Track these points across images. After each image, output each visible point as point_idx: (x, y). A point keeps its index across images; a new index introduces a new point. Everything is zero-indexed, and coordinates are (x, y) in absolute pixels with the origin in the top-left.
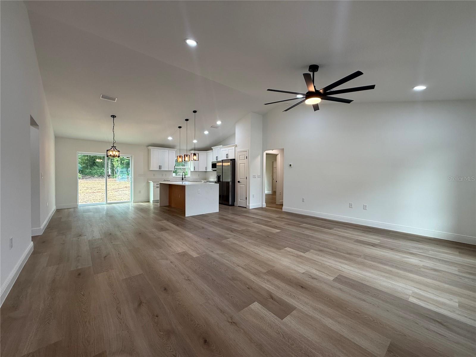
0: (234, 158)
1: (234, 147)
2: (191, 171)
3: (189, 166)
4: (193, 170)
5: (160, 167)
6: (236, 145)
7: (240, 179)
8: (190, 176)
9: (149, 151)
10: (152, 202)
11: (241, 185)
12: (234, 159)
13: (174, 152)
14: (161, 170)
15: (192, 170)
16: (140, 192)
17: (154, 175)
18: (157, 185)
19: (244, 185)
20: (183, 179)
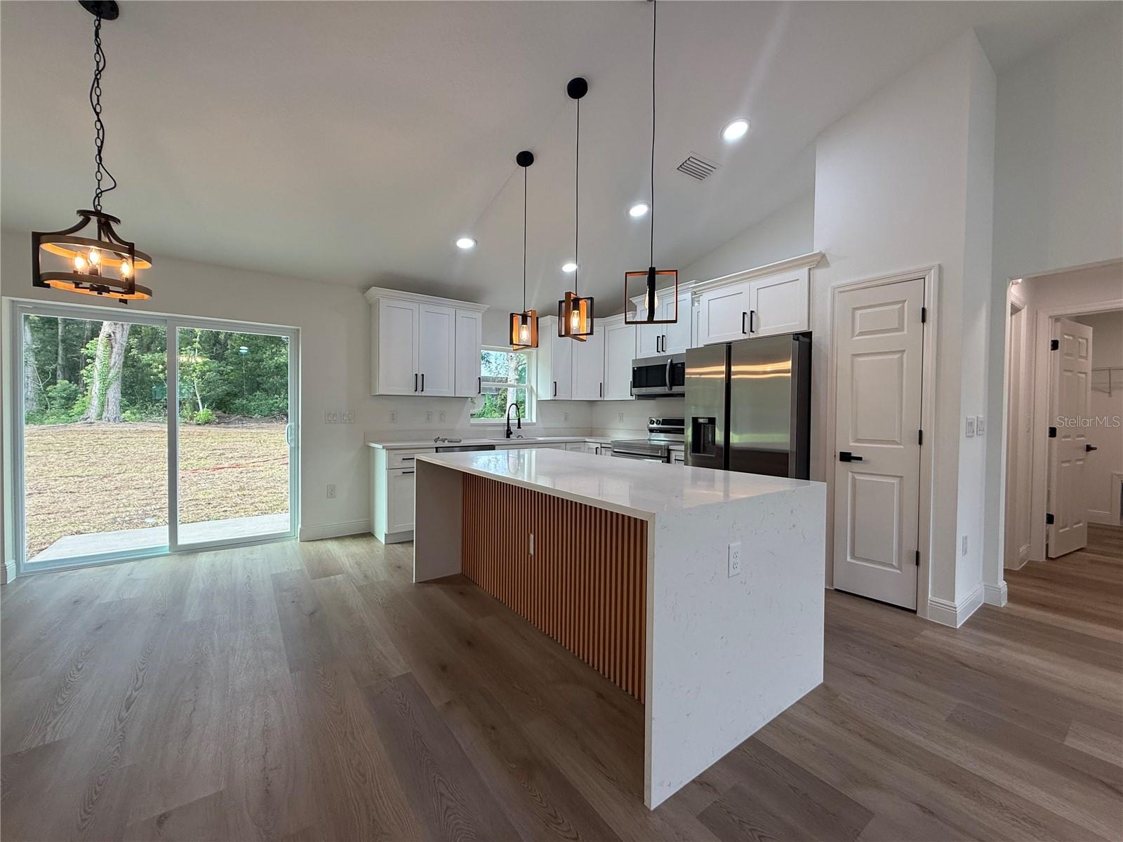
0: (804, 329)
1: (806, 270)
2: (539, 402)
3: (530, 381)
4: (549, 397)
5: (420, 381)
6: (823, 256)
7: (857, 441)
8: (534, 421)
9: (371, 310)
10: (383, 540)
11: (857, 477)
12: (808, 335)
13: (479, 316)
14: (423, 394)
15: (546, 394)
16: (331, 492)
17: (393, 417)
18: (407, 464)
19: (895, 481)
20: (509, 434)
